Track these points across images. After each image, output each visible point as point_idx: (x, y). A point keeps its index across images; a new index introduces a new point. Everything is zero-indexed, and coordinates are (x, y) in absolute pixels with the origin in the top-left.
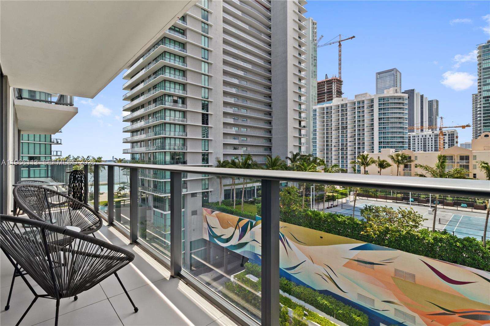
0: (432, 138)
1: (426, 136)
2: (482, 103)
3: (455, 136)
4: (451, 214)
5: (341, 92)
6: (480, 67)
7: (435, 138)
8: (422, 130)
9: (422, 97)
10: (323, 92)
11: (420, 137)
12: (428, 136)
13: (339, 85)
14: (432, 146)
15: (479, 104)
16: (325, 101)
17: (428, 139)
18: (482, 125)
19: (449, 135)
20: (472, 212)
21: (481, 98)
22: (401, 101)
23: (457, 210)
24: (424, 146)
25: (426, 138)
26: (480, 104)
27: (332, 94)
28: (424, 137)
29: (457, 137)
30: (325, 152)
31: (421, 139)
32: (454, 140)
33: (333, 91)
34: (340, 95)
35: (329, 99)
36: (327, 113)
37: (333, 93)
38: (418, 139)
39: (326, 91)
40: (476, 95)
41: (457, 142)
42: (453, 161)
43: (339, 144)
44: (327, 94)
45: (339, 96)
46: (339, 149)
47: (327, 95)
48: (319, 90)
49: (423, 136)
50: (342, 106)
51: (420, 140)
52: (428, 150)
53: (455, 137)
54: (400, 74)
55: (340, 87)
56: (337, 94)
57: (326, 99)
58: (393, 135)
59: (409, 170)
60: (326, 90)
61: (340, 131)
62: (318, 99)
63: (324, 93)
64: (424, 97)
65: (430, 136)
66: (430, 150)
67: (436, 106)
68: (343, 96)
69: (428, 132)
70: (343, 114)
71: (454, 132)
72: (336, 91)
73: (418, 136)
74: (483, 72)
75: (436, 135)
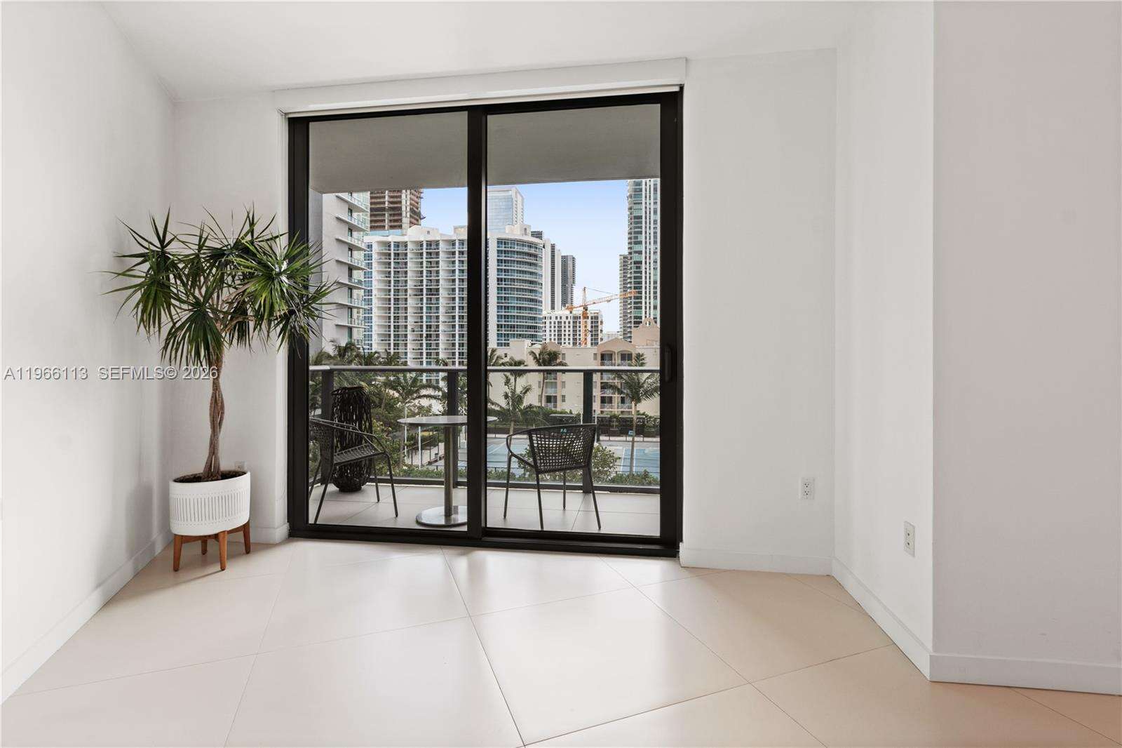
0: (569, 323)
1: (561, 318)
2: (633, 270)
3: (599, 320)
4: (621, 448)
5: (419, 214)
6: (631, 214)
7: (574, 322)
8: (553, 308)
9: (553, 247)
10: (382, 206)
11: (553, 319)
12: (564, 319)
13: (416, 199)
14: (569, 335)
15: (629, 271)
16: (384, 226)
17: (565, 323)
18: (633, 305)
19: (592, 318)
20: (643, 441)
21: (631, 263)
22: (532, 251)
23: (626, 441)
24: (558, 335)
25: (561, 322)
26: (631, 273)
27: (401, 214)
28: (559, 320)
29: (602, 322)
30: (392, 342)
31: (555, 323)
32: (597, 326)
33: (404, 209)
34: (417, 220)
35: (396, 224)
36: (397, 255)
37: (404, 214)
38: (550, 323)
39: (386, 205)
40: (625, 257)
41: (601, 331)
42: (613, 361)
43: (421, 326)
44: (390, 213)
45: (415, 222)
46: (421, 336)
47: (391, 215)
48: (376, 201)
49: (556, 318)
50: (429, 244)
51: (553, 324)
52: (565, 343)
53: (599, 323)
54: (523, 199)
55: (417, 203)
56: (410, 216)
57: (387, 224)
58: (520, 313)
59: (554, 379)
60: (387, 203)
61: (425, 297)
62: (371, 221)
63: (384, 209)
64: (557, 248)
65: (567, 318)
66: (567, 344)
67: (571, 266)
68: (422, 222)
69: (561, 312)
70: (431, 262)
71: (598, 313)
72: (408, 209)
73: (551, 318)
74: (634, 222)
75: (575, 318)
